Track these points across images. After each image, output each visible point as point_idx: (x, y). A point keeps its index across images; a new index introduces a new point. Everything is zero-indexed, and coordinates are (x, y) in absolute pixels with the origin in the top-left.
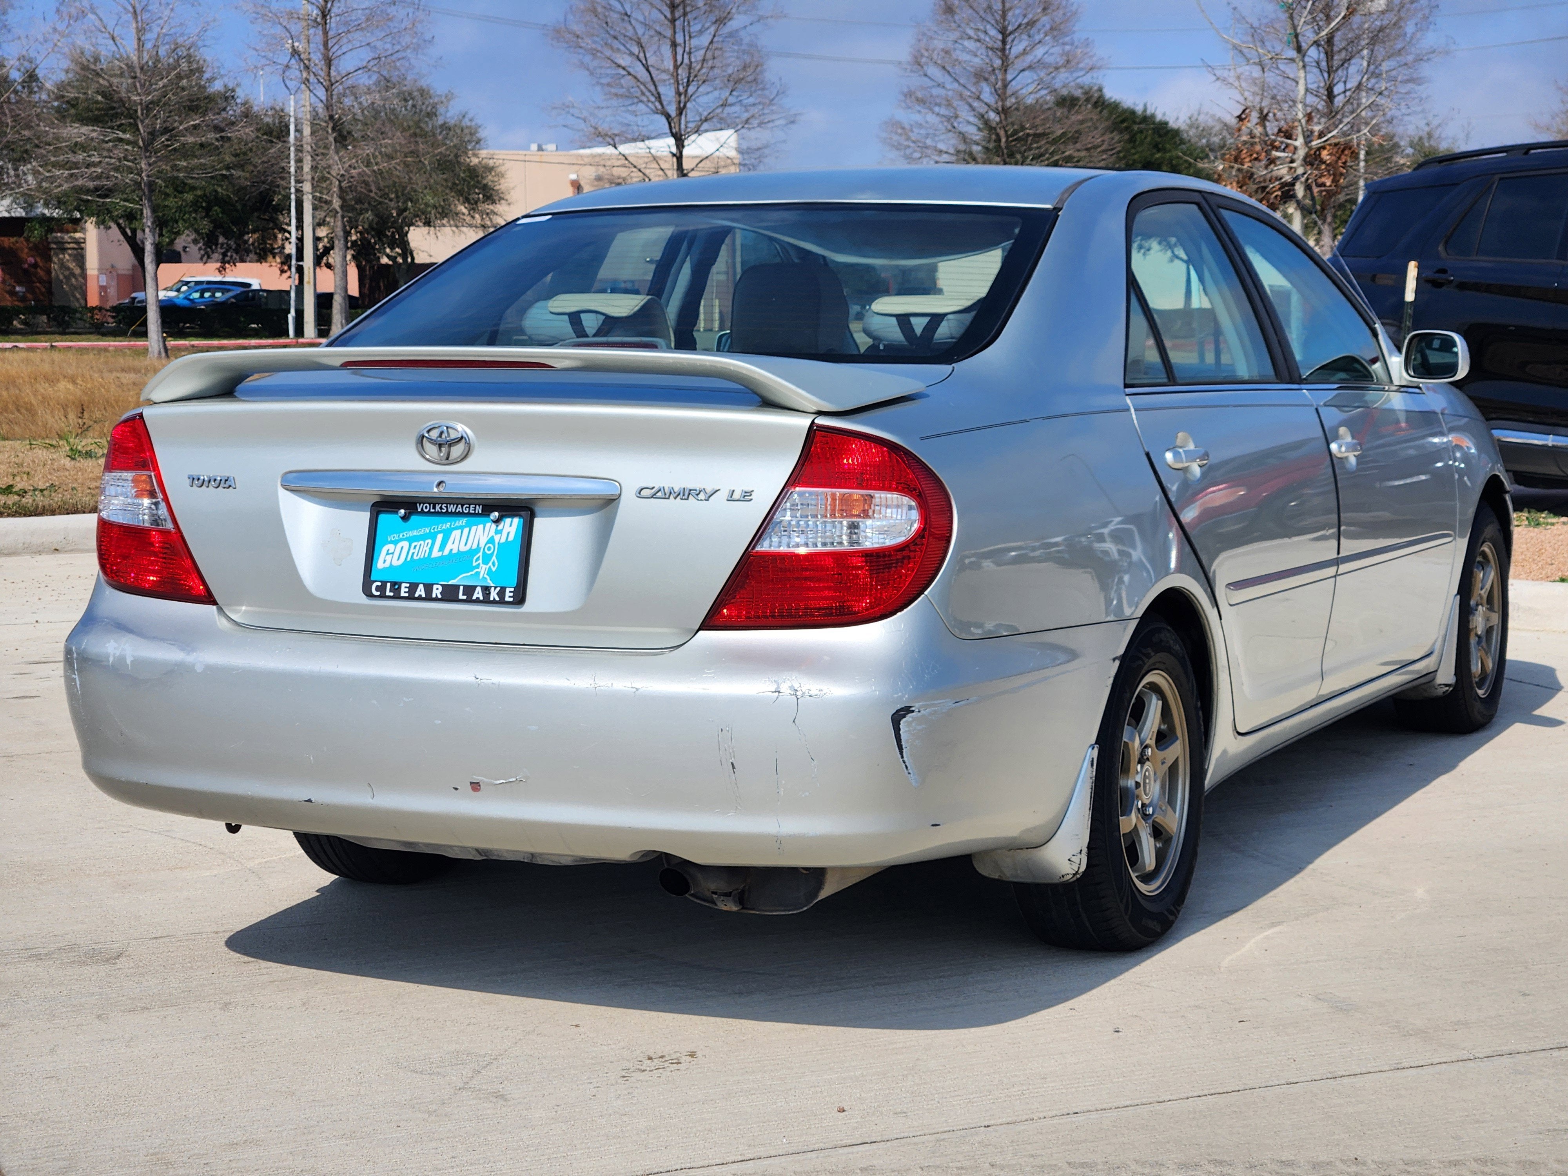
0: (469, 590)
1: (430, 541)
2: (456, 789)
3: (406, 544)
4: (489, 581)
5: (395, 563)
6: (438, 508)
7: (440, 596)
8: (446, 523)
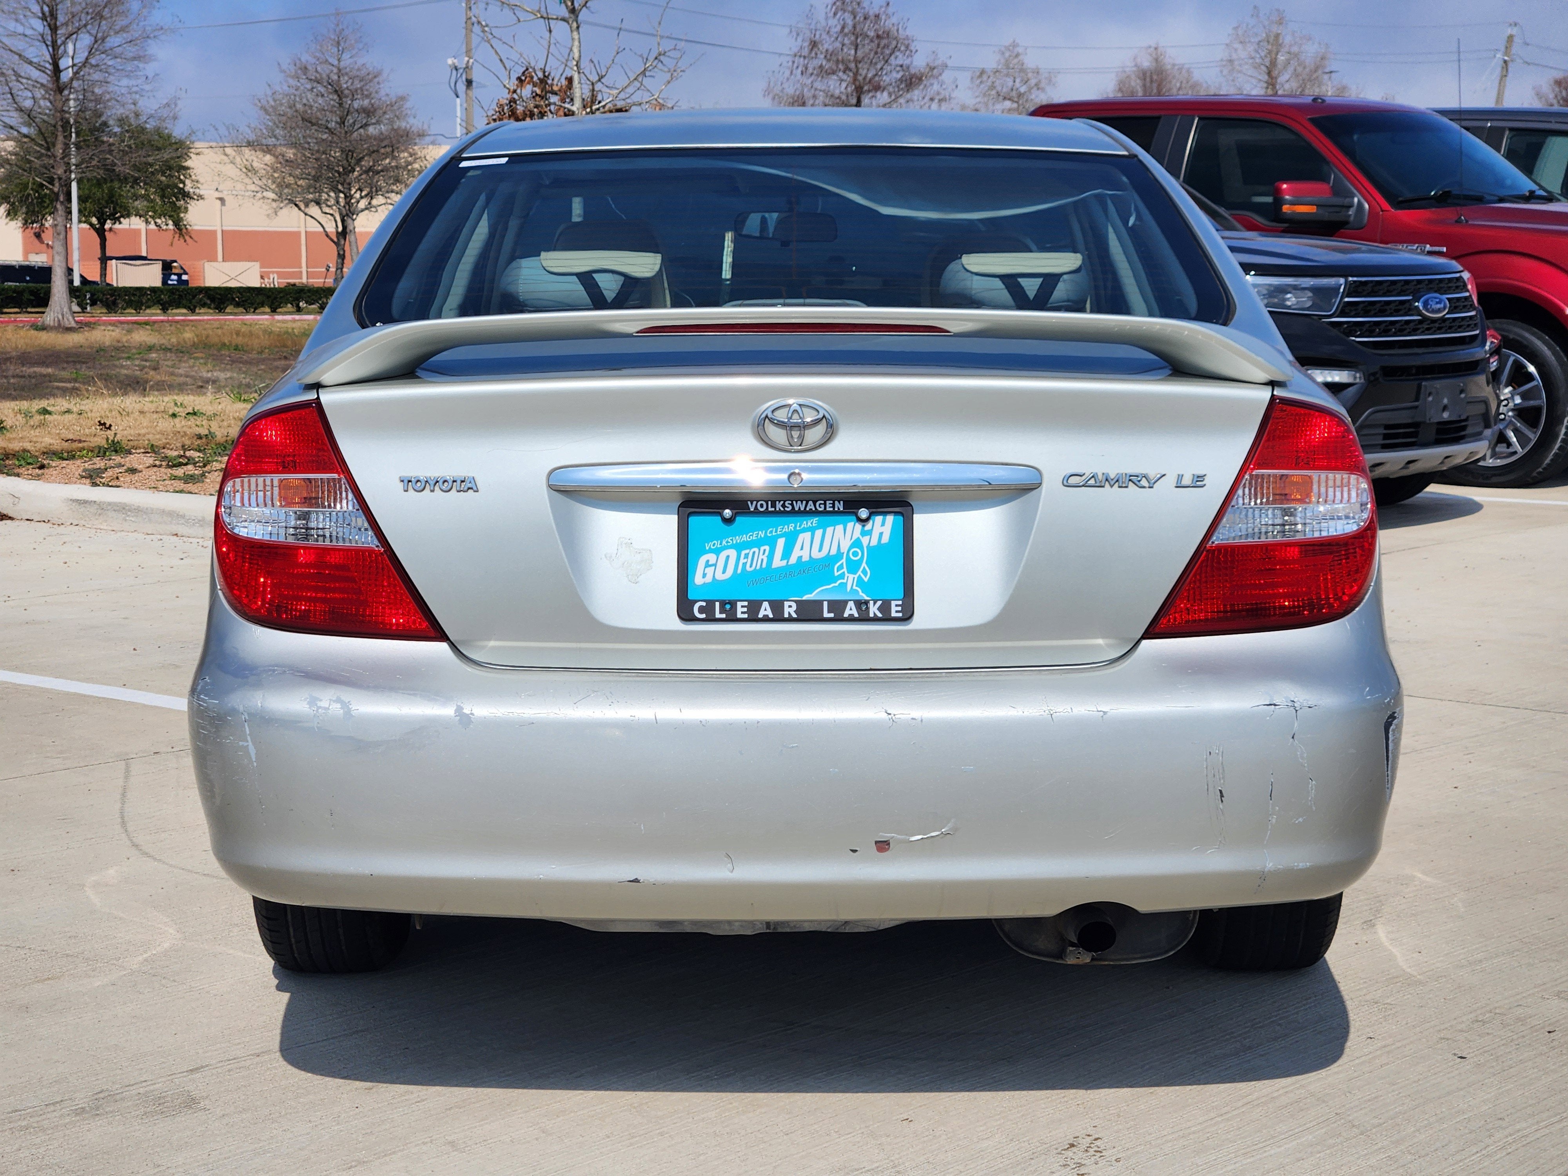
0: (837, 606)
1: (767, 548)
2: (854, 851)
3: (733, 553)
4: (861, 593)
5: (720, 576)
6: (779, 506)
7: (794, 616)
8: (790, 524)
